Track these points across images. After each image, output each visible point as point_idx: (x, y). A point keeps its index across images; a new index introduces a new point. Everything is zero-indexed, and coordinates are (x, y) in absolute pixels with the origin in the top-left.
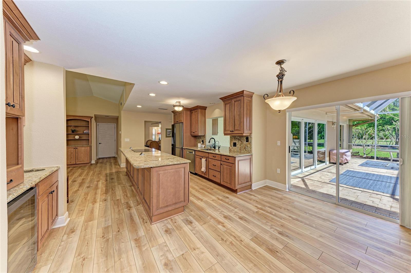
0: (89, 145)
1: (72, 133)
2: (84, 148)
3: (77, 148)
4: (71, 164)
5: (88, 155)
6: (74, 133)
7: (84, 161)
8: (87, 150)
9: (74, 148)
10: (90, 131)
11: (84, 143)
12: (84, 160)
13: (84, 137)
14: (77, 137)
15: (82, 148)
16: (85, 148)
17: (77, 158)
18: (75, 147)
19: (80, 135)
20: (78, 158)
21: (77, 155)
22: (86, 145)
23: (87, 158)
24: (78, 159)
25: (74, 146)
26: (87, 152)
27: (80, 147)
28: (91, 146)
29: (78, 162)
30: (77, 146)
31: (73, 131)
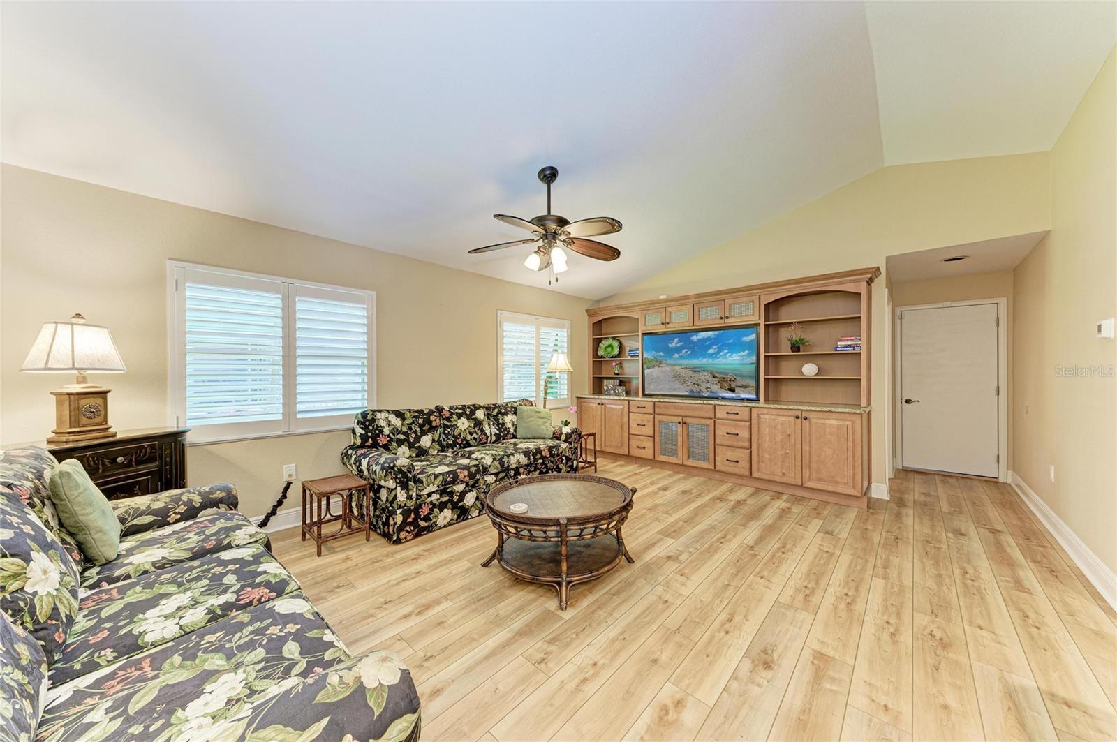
0: (859, 406)
1: (793, 352)
2: (835, 422)
3: (806, 418)
4: (785, 480)
5: (854, 457)
6: (799, 351)
7: (837, 483)
8: (850, 432)
9: (797, 417)
10: (863, 343)
11: (839, 394)
12: (838, 479)
13: (839, 370)
14: (809, 369)
15: (827, 422)
16: (841, 423)
17: (806, 462)
18: (798, 414)
19: (823, 362)
20: (810, 462)
21: (806, 448)
22: (846, 406)
23: (851, 472)
24: (810, 467)
25: (796, 407)
26: (850, 444)
27: (820, 415)
28: (869, 413)
29: (810, 479)
30: (806, 408)
31: (796, 348)
